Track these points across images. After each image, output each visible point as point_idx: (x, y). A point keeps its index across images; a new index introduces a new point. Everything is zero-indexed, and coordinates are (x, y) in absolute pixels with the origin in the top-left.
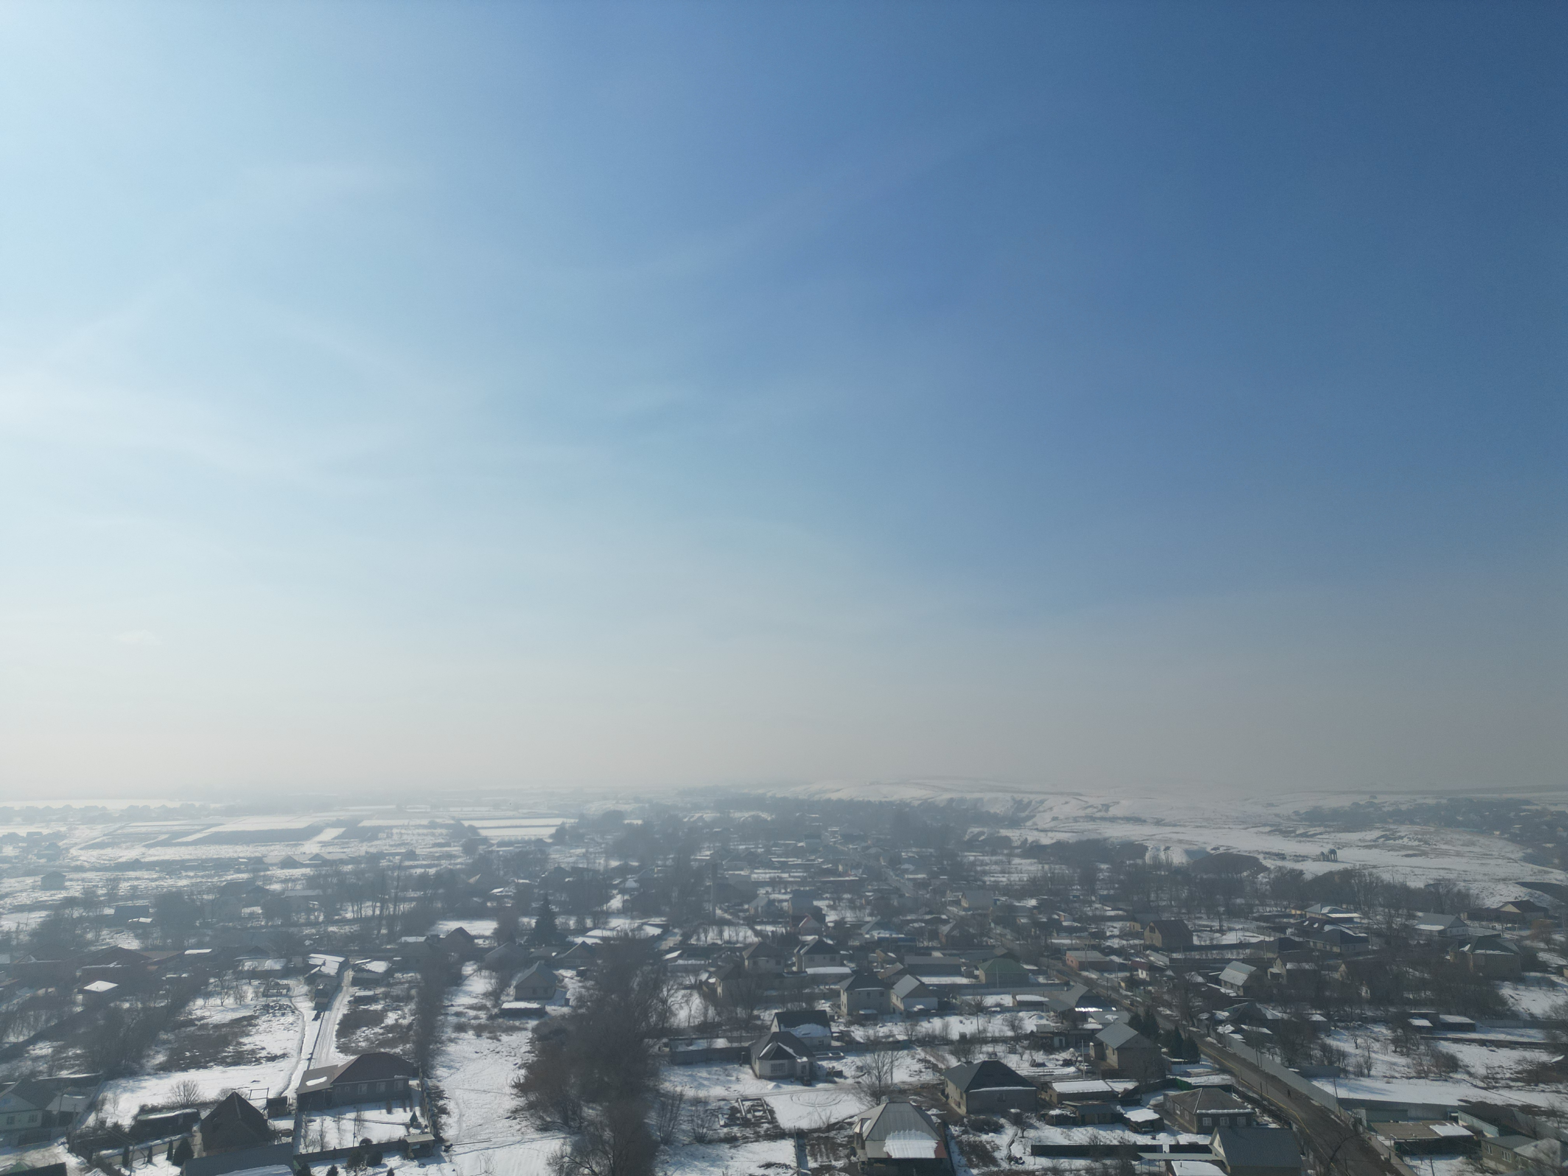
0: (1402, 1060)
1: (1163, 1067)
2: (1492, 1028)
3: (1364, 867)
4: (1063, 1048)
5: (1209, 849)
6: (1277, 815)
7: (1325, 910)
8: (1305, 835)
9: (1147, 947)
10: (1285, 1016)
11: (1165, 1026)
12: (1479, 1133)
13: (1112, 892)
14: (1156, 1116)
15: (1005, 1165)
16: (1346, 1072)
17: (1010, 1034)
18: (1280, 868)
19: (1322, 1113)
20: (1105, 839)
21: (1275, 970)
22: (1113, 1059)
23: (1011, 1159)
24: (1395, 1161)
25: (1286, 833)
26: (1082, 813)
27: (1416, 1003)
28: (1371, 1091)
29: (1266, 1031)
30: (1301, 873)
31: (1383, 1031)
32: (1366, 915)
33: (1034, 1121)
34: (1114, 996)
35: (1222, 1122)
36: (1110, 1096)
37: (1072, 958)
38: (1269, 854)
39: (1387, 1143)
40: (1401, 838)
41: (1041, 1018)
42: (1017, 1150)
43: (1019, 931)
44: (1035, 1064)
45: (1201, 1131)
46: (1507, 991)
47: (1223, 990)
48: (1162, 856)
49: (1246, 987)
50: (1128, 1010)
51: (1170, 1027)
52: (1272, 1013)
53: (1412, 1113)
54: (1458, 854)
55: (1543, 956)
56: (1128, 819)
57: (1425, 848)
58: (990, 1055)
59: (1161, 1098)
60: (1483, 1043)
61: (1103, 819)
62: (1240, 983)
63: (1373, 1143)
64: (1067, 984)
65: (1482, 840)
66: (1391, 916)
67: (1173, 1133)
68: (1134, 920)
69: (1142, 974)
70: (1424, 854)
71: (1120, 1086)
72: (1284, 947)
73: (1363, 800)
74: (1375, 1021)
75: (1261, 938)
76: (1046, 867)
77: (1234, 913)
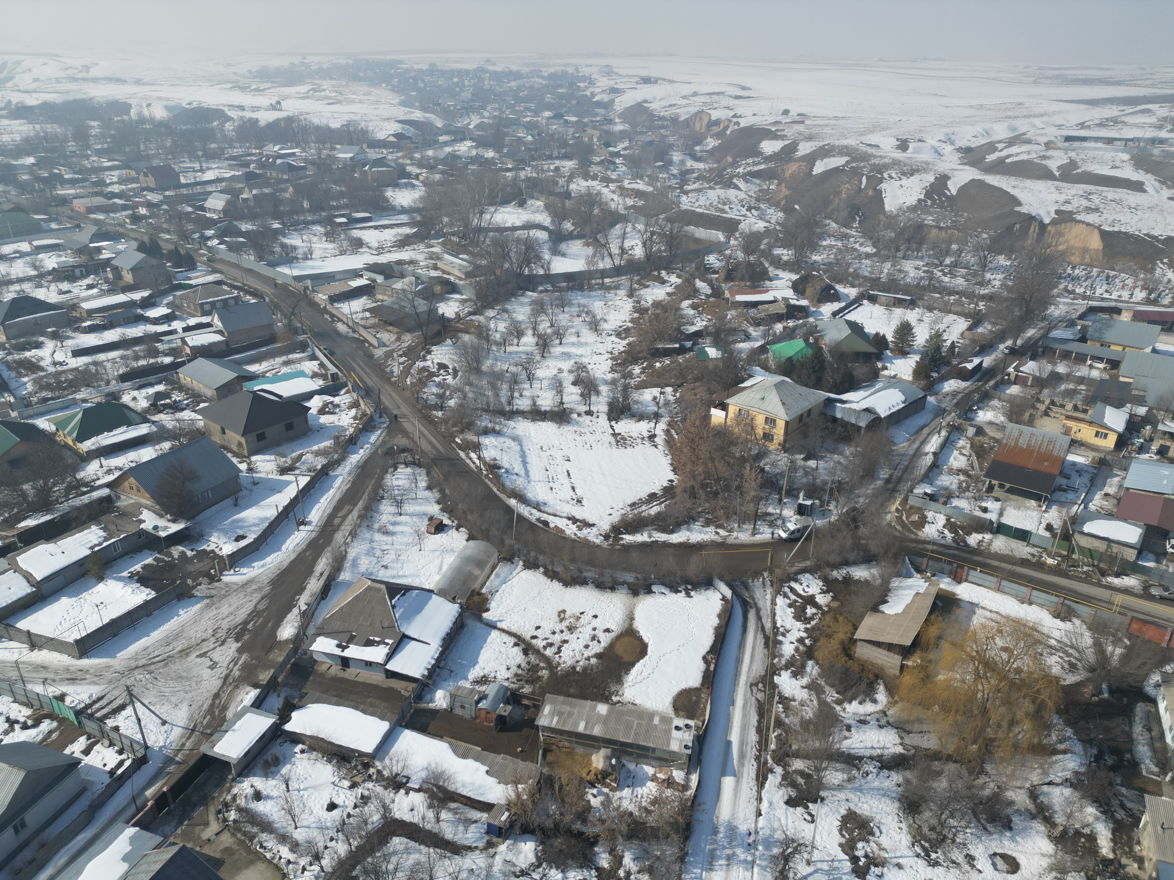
0: (331, 246)
1: (169, 277)
2: (381, 217)
3: (301, 114)
4: (83, 276)
5: (184, 104)
6: (235, 74)
7: (276, 148)
8: (257, 90)
9: (143, 189)
10: (255, 228)
11: (166, 247)
12: (374, 281)
13: (105, 146)
14: (169, 311)
15: (52, 369)
16: (297, 258)
17: (34, 273)
18: (242, 118)
19: (284, 287)
20: (91, 99)
21: (244, 196)
22: (128, 278)
23: (55, 364)
24: (329, 307)
25: (243, 89)
26: (62, 74)
27: (338, 208)
28: (313, 268)
29: (242, 240)
30: (257, 120)
31: (319, 229)
32: (304, 150)
33: (70, 333)
34: (121, 230)
35: (218, 305)
36: (132, 304)
37: (79, 205)
38: (232, 106)
39: (324, 297)
40: (324, 90)
41: (60, 256)
42: (59, 357)
43: (22, 187)
44: (61, 292)
45: (204, 314)
46: (389, 193)
47: (208, 215)
48: (146, 112)
49: (225, 211)
50: (135, 239)
51: (171, 247)
52: (245, 227)
53: (338, 277)
54: (361, 102)
55: (409, 169)
56: (110, 80)
57: (340, 98)
58: (18, 292)
59: (171, 298)
60: (376, 228)
61: (85, 79)
62: (220, 208)
63: (317, 299)
64: (78, 226)
65: (375, 91)
66: (320, 149)
67: (184, 320)
68: (130, 168)
69: (143, 211)
70: (339, 102)
71: (137, 296)
72: (250, 178)
73: (297, 60)
74: (314, 223)
75: (233, 173)
76: (38, 127)
77: (211, 156)
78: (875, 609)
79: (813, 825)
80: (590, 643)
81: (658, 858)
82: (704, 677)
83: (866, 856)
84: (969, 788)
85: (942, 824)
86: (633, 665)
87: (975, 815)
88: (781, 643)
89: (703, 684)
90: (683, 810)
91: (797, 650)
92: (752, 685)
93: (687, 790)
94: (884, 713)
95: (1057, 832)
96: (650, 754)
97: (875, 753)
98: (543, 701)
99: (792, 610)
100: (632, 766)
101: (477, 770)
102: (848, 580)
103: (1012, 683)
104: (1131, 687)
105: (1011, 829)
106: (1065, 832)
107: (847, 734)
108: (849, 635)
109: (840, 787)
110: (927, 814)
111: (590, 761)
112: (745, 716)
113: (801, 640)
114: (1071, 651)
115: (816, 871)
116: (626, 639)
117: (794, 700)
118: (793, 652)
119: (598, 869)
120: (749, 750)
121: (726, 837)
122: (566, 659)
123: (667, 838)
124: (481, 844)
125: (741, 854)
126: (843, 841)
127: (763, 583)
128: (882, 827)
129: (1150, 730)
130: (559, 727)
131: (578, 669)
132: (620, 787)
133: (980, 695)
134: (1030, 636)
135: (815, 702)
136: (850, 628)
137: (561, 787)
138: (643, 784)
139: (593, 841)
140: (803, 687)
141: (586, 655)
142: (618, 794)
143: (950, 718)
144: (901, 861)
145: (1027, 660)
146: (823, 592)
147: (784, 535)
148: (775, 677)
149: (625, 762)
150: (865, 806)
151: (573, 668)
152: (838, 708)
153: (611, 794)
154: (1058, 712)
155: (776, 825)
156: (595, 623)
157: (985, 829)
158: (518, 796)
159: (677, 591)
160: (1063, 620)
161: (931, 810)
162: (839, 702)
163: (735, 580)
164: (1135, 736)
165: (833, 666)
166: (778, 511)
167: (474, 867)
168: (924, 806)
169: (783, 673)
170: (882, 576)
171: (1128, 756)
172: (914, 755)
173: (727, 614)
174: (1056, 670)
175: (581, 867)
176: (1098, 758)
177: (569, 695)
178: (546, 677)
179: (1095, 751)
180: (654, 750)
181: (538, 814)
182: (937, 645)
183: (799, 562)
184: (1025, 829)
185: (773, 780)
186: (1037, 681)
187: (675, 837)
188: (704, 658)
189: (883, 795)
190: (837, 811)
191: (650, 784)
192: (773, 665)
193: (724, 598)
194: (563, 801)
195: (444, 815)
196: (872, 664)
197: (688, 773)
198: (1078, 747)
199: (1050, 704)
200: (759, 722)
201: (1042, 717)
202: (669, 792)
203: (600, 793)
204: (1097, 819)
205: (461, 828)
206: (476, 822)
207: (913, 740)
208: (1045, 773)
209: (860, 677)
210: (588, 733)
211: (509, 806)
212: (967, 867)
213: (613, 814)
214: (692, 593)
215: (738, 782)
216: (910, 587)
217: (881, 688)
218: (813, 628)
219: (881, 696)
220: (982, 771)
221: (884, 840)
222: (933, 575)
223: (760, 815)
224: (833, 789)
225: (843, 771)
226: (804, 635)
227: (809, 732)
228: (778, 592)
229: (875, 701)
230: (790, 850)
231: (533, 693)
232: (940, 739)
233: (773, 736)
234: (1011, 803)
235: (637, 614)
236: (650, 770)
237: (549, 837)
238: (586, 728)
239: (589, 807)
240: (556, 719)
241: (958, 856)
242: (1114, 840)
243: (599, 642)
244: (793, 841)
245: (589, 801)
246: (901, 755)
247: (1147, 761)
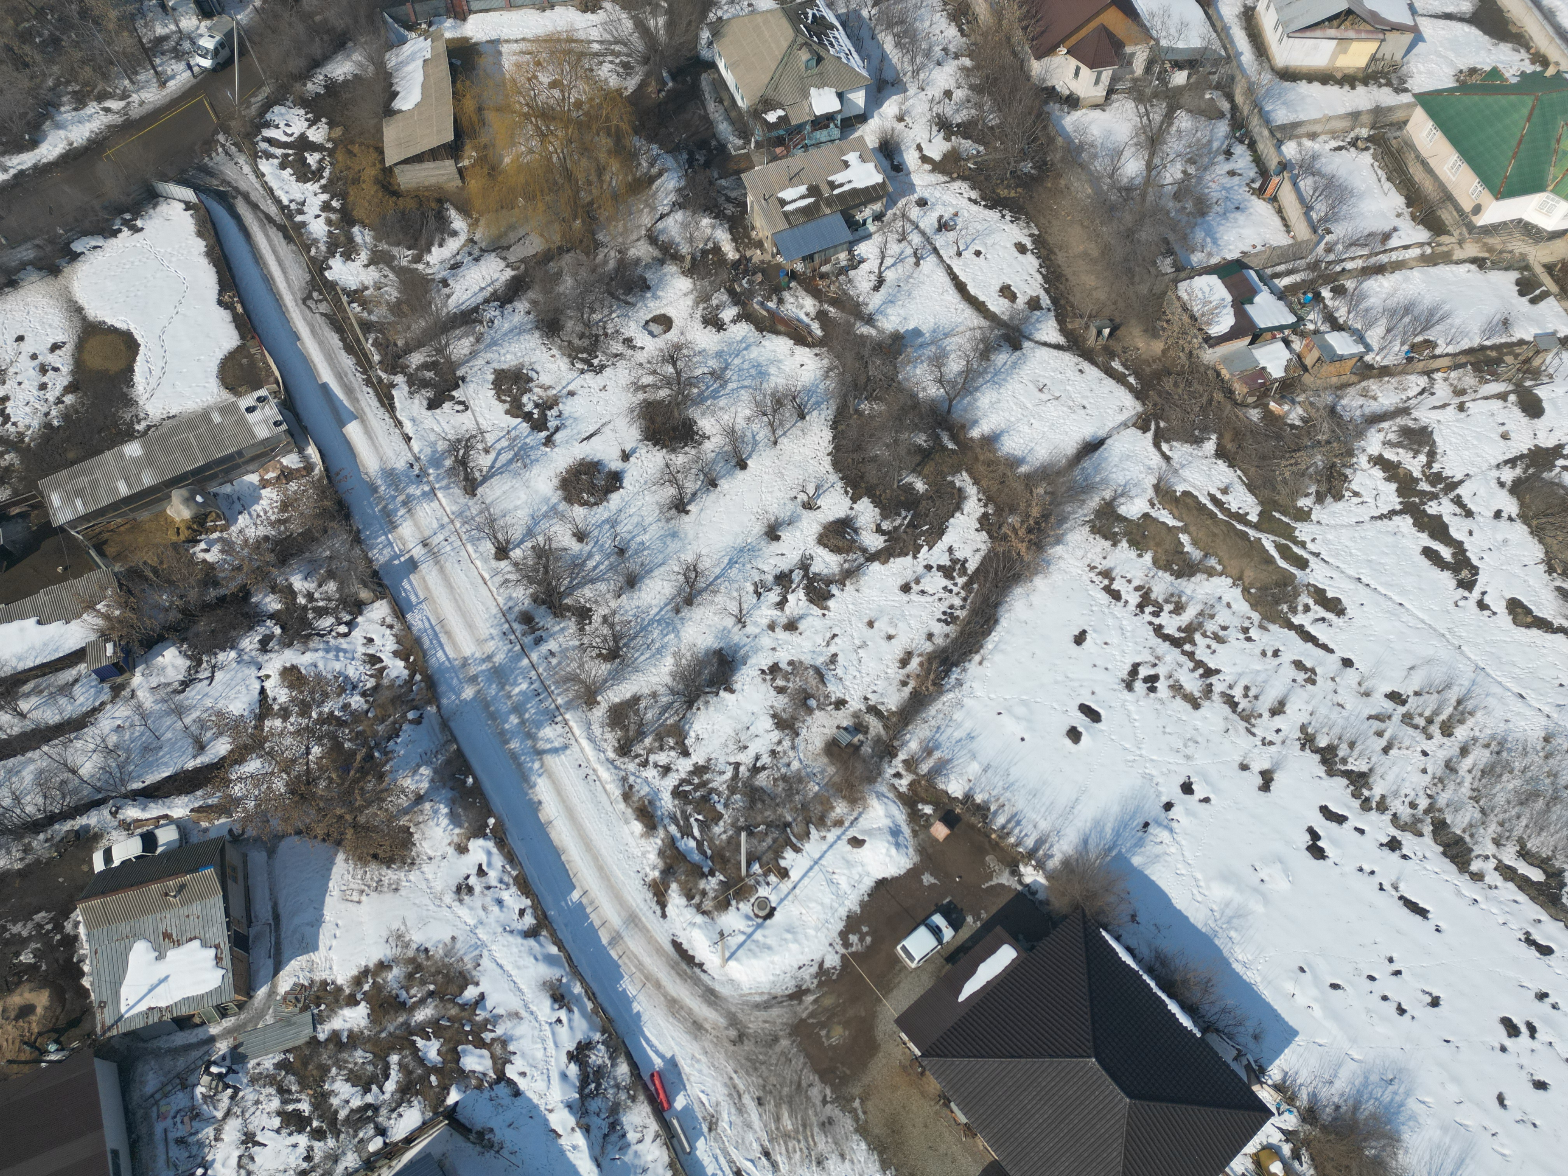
78: (389, 112)
79: (469, 412)
80: (45, 379)
81: (331, 558)
82: (238, 327)
83: (537, 405)
84: (594, 270)
85: (588, 325)
86: (131, 370)
87: (612, 295)
88: (304, 224)
89: (242, 337)
90: (323, 492)
91: (329, 222)
92: (304, 301)
93: (312, 470)
94: (471, 241)
95: (687, 265)
96: (240, 461)
97: (487, 293)
98: (41, 493)
99: (289, 171)
100: (227, 489)
101: (22, 630)
102: (332, 87)
103: (579, 124)
104: (689, 59)
105: (649, 288)
106: (693, 259)
107: (446, 291)
108: (378, 166)
109: (473, 354)
110: (570, 324)
111: (167, 518)
112: (321, 343)
113: (326, 207)
114: (617, 48)
115: (499, 454)
116: (93, 343)
117: (367, 288)
118: (326, 228)
119: (272, 616)
120: (352, 379)
121: (389, 486)
122: (27, 422)
123: (326, 532)
124: (106, 696)
125: (414, 490)
126: (507, 406)
127: (227, 153)
128: (536, 367)
129: (721, 102)
130: (92, 508)
131: (55, 423)
132: (230, 521)
133: (555, 159)
134: (570, 52)
135: (391, 276)
136: (375, 155)
137: (155, 571)
138: (257, 499)
139: (244, 594)
140: (366, 266)
141: (51, 399)
142: (234, 529)
143: (540, 205)
144: (570, 388)
145: (582, 85)
146: (312, 123)
147: (207, 63)
148: (327, 274)
149: (214, 490)
150: (509, 357)
151: (48, 426)
152: (420, 267)
153: (225, 535)
154: (636, 133)
155: (433, 438)
156: (28, 347)
157: (627, 303)
158: (107, 617)
159: (115, 233)
160: (593, 12)
161: (571, 318)
162: (418, 259)
163: (184, 171)
164: (711, 116)
165: (384, 218)
166: (173, 27)
167: (119, 722)
168: (562, 318)
169: (331, 262)
170: (370, 59)
171: (714, 143)
172: (526, 270)
173: (209, 226)
174: (614, 82)
175: (251, 628)
176: (691, 162)
177: (73, 463)
178: (17, 462)
179: (685, 156)
180: (240, 453)
181: (150, 617)
182: (483, 122)
183: (254, 95)
184: (661, 280)
185: (400, 394)
186: (600, 106)
187: (334, 524)
188: (220, 303)
189: (519, 334)
190: (485, 381)
191: (265, 492)
192: (313, 259)
193: (188, 206)
194: (171, 583)
195: (24, 705)
196: (427, 188)
197: (301, 451)
198: (670, 161)
199: (625, 126)
200: (343, 339)
201: (625, 148)
202: (293, 486)
203: (211, 543)
204: (713, 227)
205: (63, 701)
206: (76, 681)
207: (517, 253)
208: (653, 209)
209: (423, 213)
210: (137, 489)
211: (104, 636)
212: (630, 352)
213: (245, 552)
214: (139, 223)
215: (364, 422)
216: (412, 58)
217: (453, 213)
218: (330, 181)
219: (458, 223)
220: (598, 245)
221: (545, 379)
222: (430, 25)
223: (410, 439)
224: (468, 361)
225: (466, 335)
226: (325, 197)
227: (406, 316)
228: (254, 156)
229: (454, 234)
230: (461, 452)
231: (15, 493)
232: (542, 235)
233: (369, 346)
234: (638, 260)
235: (82, 297)
236: (253, 478)
237: (186, 629)
238: (129, 486)
239: (209, 567)
240: (79, 503)
241: (617, 347)
242: (734, 240)
243: (56, 369)
244: (459, 441)
245: (204, 561)
246: (514, 278)
247: (731, 138)
